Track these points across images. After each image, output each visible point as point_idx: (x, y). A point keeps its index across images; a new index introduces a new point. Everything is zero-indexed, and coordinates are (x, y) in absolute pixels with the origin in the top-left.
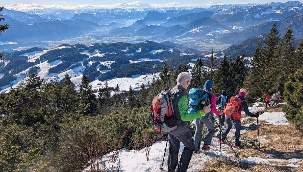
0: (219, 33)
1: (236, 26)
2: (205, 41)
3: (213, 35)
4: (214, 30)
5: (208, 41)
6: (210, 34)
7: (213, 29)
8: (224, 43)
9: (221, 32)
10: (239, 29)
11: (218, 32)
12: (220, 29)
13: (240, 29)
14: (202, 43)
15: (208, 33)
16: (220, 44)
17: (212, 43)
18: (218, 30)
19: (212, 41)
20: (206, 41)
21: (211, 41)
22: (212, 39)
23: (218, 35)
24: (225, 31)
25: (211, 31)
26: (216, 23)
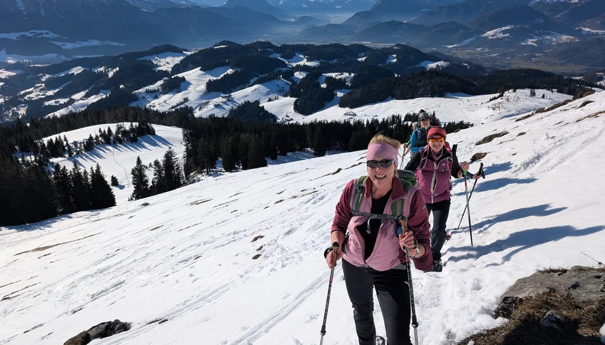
0: (552, 42)
1: (591, 28)
2: (520, 57)
3: (536, 45)
4: (539, 35)
5: (529, 58)
6: (530, 43)
7: (537, 32)
8: (569, 61)
9: (556, 40)
10: (599, 35)
11: (549, 40)
12: (552, 32)
13: (602, 35)
14: (513, 61)
15: (524, 40)
16: (561, 64)
17: (540, 62)
18: (548, 34)
19: (537, 57)
20: (524, 56)
21: (535, 57)
22: (538, 55)
23: (550, 46)
24: (565, 38)
25: (532, 38)
26: (541, 21)
